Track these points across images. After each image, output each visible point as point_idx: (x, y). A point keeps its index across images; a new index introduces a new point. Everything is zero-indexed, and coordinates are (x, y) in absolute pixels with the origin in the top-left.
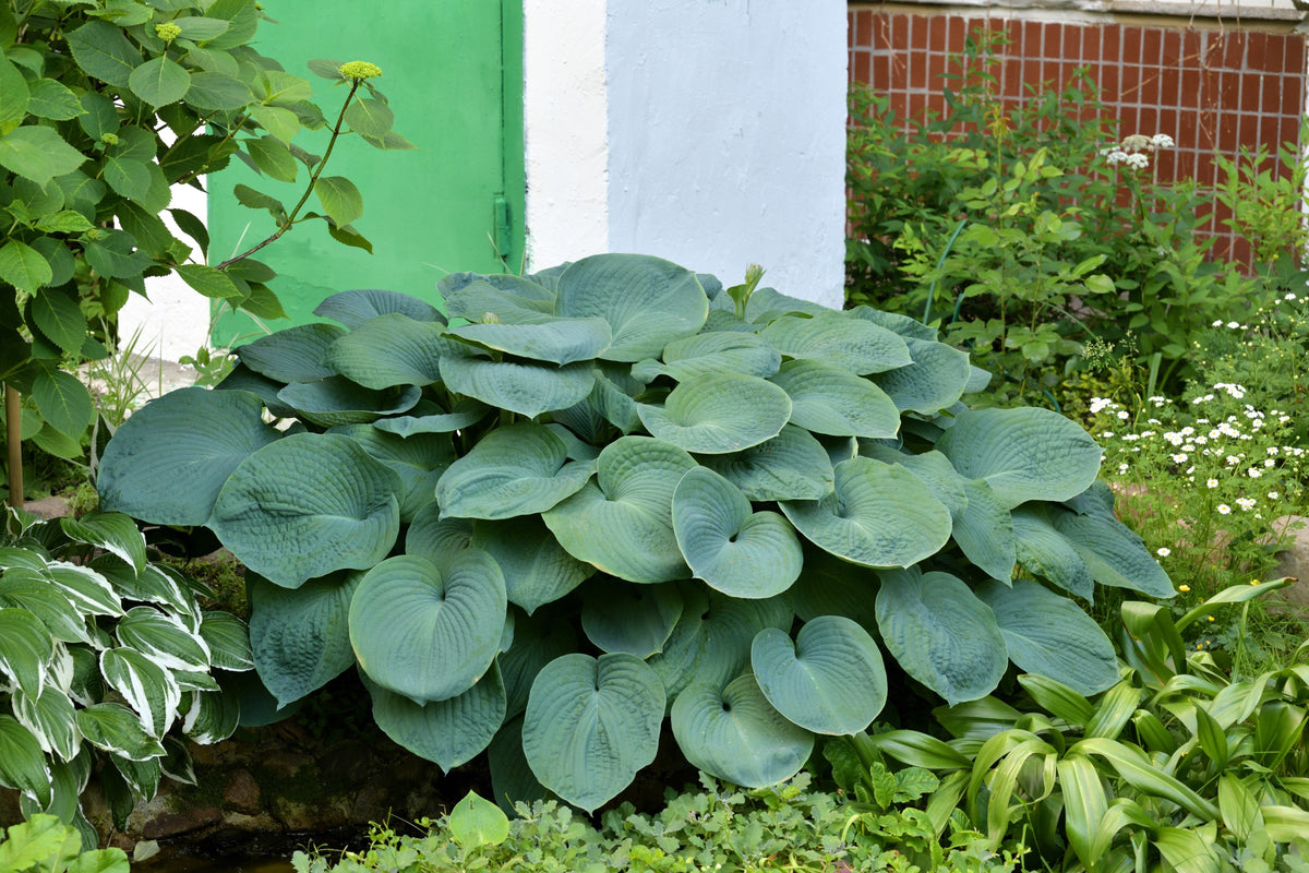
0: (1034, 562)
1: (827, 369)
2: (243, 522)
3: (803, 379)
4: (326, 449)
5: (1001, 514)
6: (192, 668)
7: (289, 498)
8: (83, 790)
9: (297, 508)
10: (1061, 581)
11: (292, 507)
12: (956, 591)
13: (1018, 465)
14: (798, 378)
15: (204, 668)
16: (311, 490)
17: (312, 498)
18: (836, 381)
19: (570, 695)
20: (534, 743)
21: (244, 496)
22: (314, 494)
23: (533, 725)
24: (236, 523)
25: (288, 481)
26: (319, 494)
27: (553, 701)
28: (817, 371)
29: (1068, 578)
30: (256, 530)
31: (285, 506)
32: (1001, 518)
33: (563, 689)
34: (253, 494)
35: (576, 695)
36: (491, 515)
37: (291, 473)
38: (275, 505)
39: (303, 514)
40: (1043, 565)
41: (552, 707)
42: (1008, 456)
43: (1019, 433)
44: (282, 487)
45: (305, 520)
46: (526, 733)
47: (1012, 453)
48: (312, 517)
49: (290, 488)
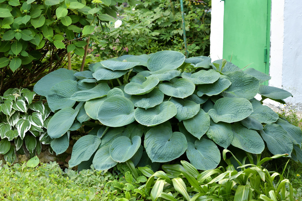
0: (211, 135)
1: (189, 81)
2: (53, 97)
3: (183, 83)
4: (73, 84)
5: (208, 122)
6: (38, 126)
7: (62, 93)
8: (20, 148)
9: (63, 96)
10: (217, 142)
11: (62, 95)
12: (182, 137)
13: (233, 113)
14: (182, 83)
15: (40, 127)
16: (68, 92)
17: (67, 94)
18: (189, 84)
19: (86, 144)
20: (74, 152)
21: (54, 91)
22: (68, 93)
23: (75, 148)
24: (51, 97)
25: (63, 89)
26: (69, 93)
27: (82, 144)
28: (186, 82)
29: (219, 141)
30: (55, 99)
31: (61, 95)
32: (207, 123)
33: (85, 142)
34: (55, 91)
35: (87, 144)
36: (78, 100)
37: (64, 88)
38: (59, 94)
39: (65, 97)
40: (213, 137)
41: (81, 145)
42: (232, 110)
43: (237, 105)
44: (61, 90)
45: (65, 98)
46: (73, 150)
47: (233, 110)
48: (67, 98)
49: (63, 91)
